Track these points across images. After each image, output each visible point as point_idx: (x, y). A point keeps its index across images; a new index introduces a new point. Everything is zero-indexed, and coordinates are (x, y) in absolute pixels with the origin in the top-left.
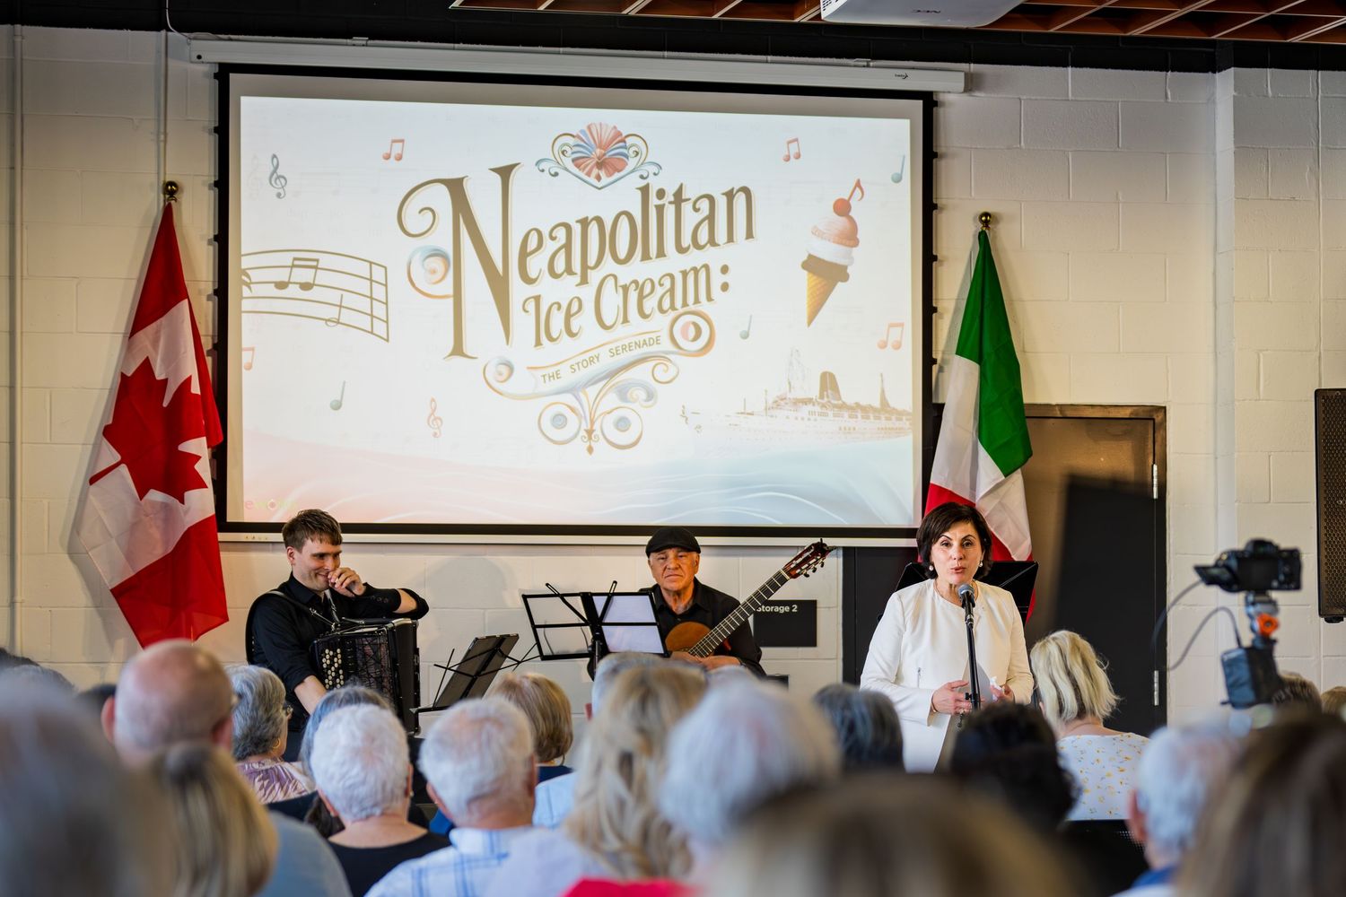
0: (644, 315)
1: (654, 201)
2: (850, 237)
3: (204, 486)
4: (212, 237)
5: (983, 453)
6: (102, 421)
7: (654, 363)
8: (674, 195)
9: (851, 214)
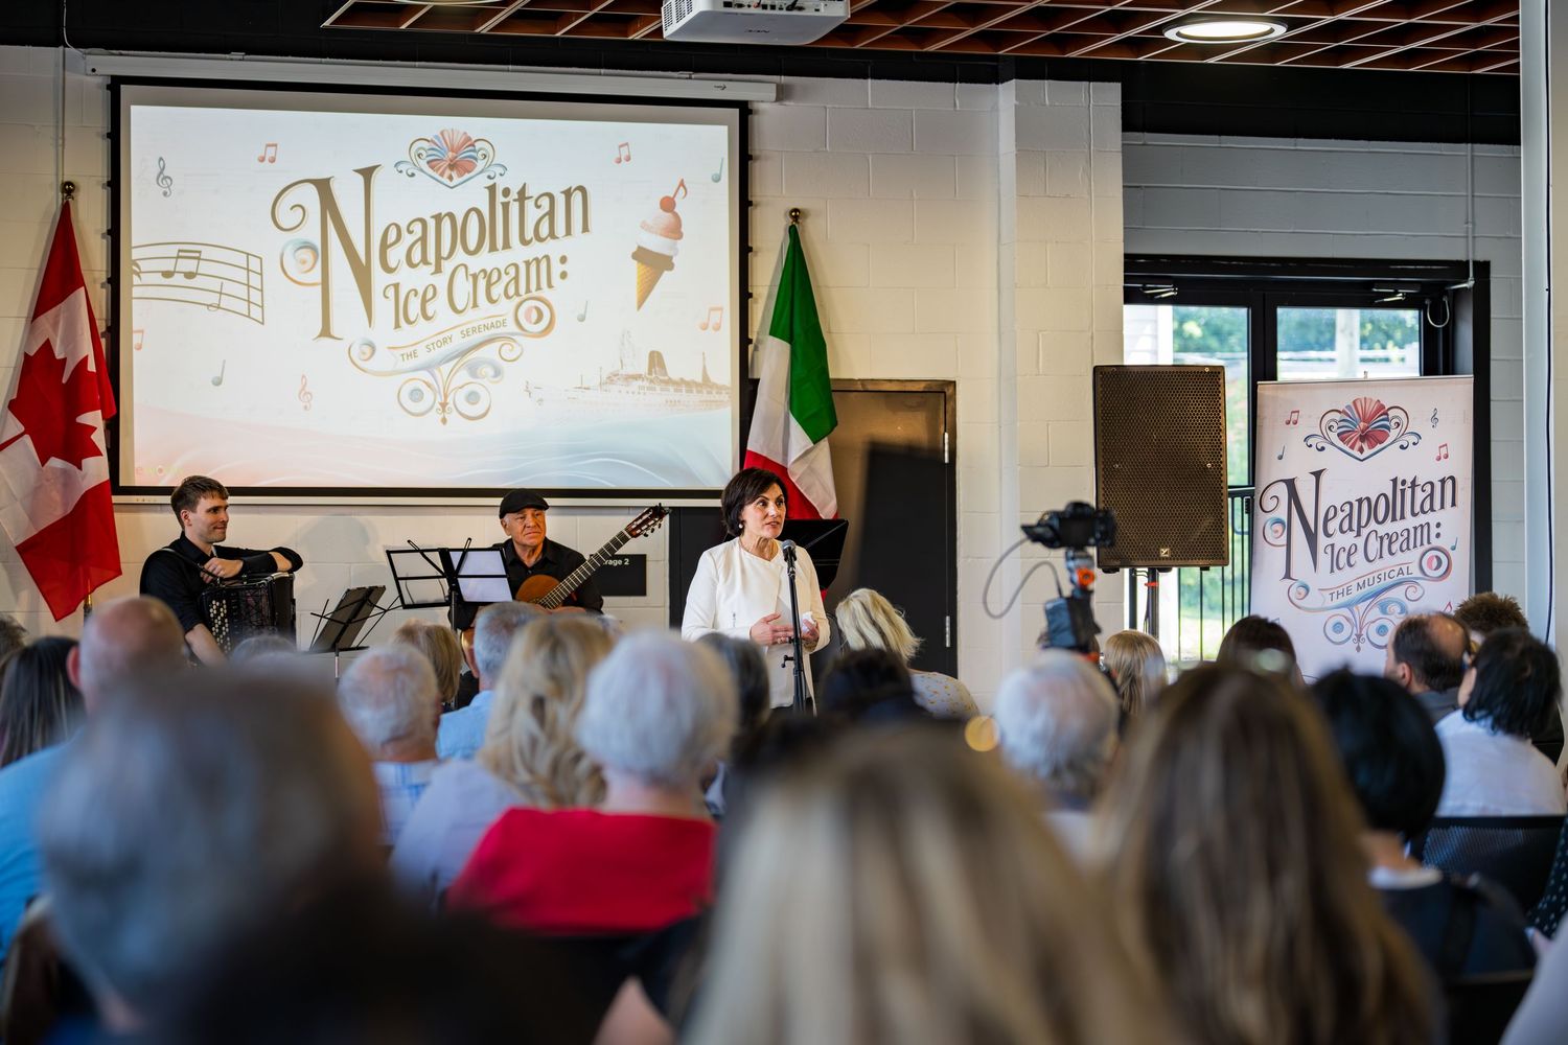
0: (491, 300)
1: (500, 199)
2: (675, 231)
3: (100, 454)
4: (105, 230)
5: (794, 423)
6: (7, 396)
7: (501, 343)
8: (518, 193)
9: (676, 210)
